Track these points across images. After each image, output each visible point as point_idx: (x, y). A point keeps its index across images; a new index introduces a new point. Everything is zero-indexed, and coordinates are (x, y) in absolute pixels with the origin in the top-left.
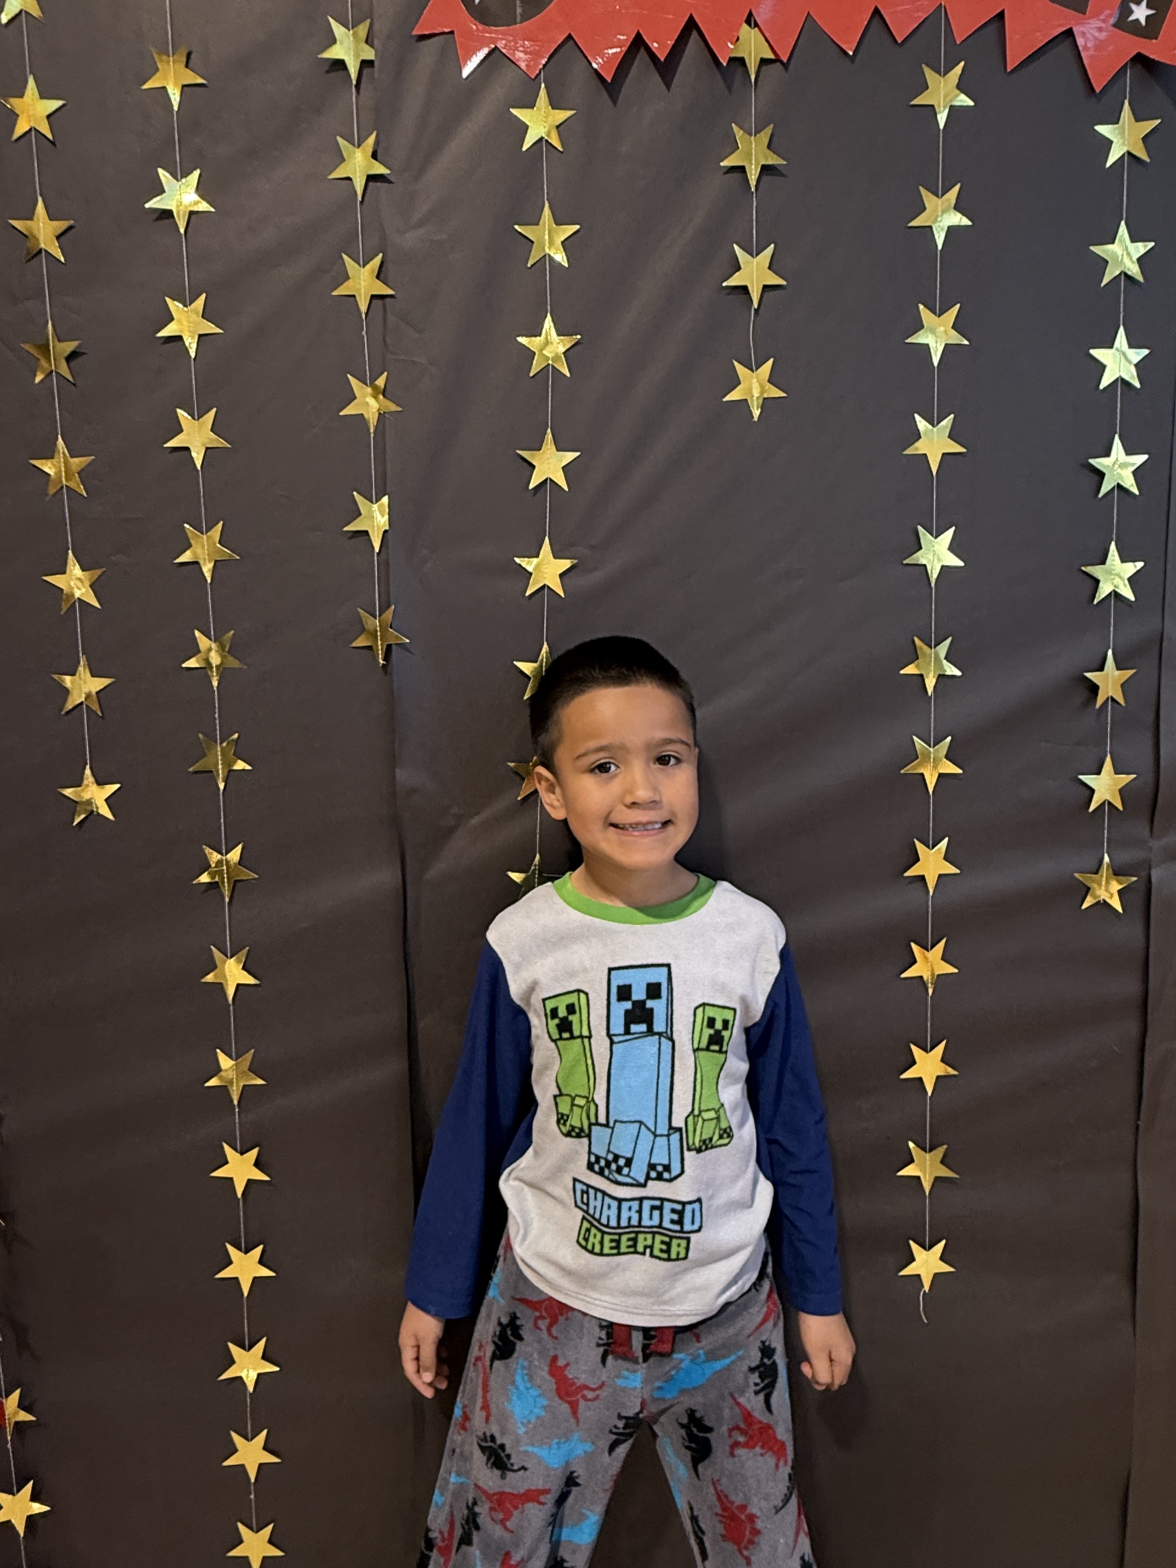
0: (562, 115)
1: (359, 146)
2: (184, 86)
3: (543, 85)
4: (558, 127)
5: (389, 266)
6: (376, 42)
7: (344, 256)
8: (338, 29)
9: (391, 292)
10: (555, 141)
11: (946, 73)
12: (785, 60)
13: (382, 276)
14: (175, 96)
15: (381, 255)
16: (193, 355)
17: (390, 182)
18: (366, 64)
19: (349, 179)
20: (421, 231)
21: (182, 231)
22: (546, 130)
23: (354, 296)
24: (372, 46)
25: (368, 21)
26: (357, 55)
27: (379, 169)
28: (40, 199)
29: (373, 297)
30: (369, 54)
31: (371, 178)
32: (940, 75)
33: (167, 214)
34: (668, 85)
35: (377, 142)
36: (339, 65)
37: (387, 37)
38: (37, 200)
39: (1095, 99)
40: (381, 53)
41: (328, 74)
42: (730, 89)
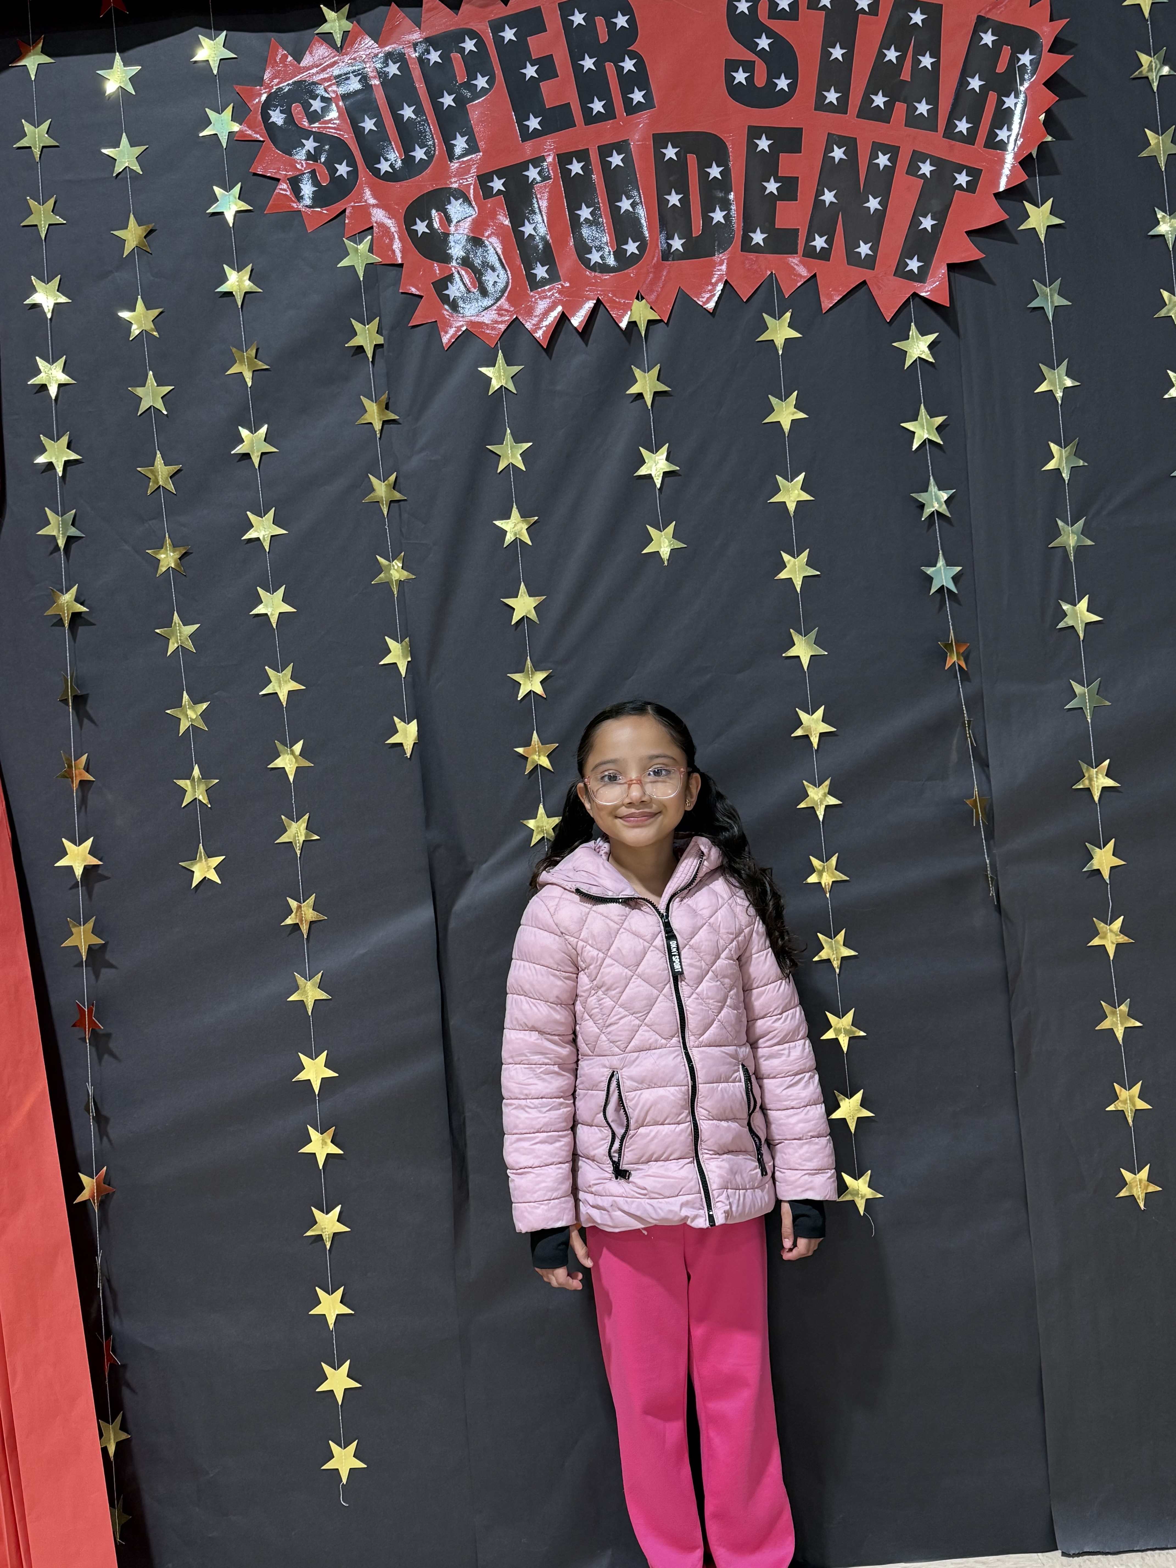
0: (515, 369)
1: (376, 401)
2: (254, 371)
3: (500, 351)
4: (512, 378)
6: (384, 333)
7: (370, 476)
8: (357, 326)
9: (403, 497)
10: (511, 388)
11: (780, 318)
12: (666, 321)
13: (396, 488)
14: (248, 378)
15: (395, 474)
16: (267, 550)
17: (400, 424)
18: (377, 347)
19: (370, 424)
20: (423, 454)
21: (257, 467)
22: (504, 381)
23: (378, 502)
24: (381, 334)
25: (378, 319)
26: (371, 340)
27: (390, 416)
28: (158, 452)
29: (391, 501)
30: (380, 340)
31: (385, 422)
32: (775, 318)
33: (246, 457)
34: (586, 344)
35: (388, 399)
36: (360, 349)
37: (393, 328)
38: (156, 453)
39: (887, 325)
40: (388, 339)
41: (352, 356)
42: (629, 342)
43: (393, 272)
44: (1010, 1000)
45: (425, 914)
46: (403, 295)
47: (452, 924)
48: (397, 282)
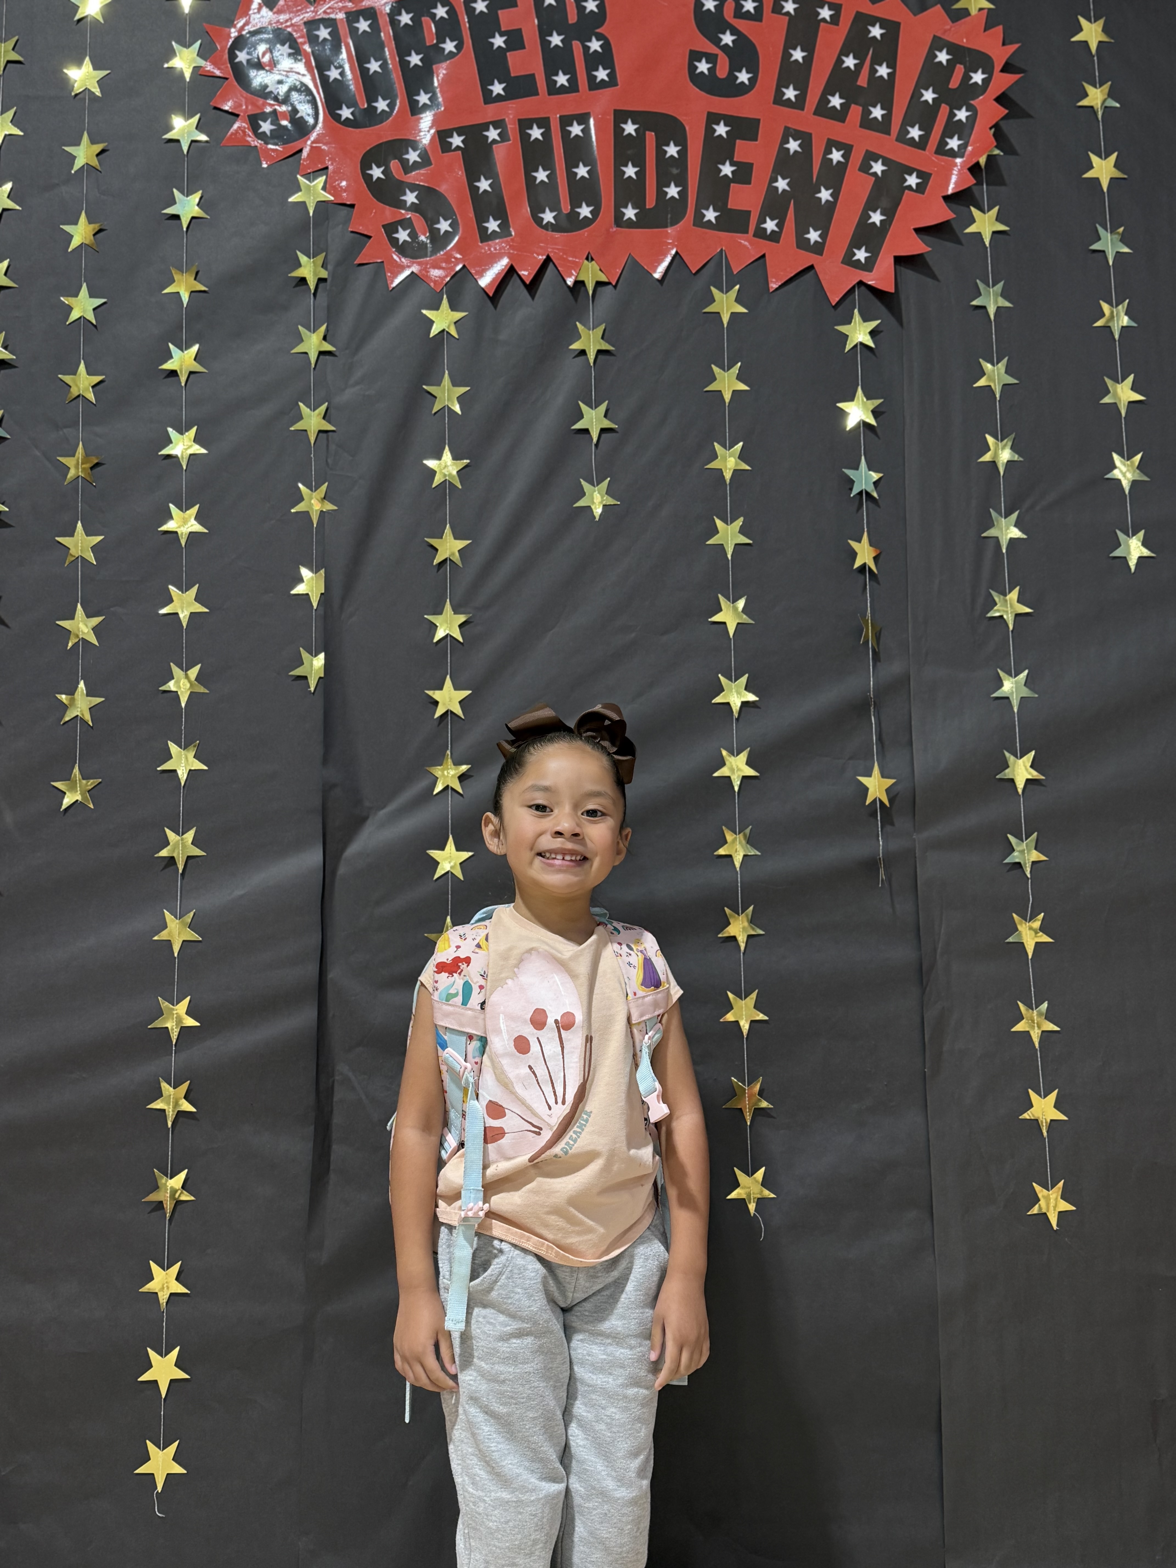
0: (458, 315)
1: (314, 332)
2: (192, 292)
3: (445, 296)
4: (455, 323)
5: (332, 411)
6: (330, 267)
7: (300, 404)
8: (303, 259)
9: (333, 428)
10: (454, 332)
11: (727, 292)
12: (614, 284)
13: (327, 417)
14: (185, 298)
15: (327, 404)
16: (185, 468)
17: (335, 356)
18: (321, 280)
19: (306, 353)
20: (358, 387)
21: (183, 384)
22: (447, 325)
23: (306, 431)
24: (326, 269)
25: (324, 254)
26: (315, 273)
27: (327, 347)
28: (82, 361)
29: (320, 432)
30: (324, 274)
31: (321, 353)
32: (722, 292)
33: (173, 373)
34: (533, 297)
35: (327, 330)
36: (303, 281)
37: (338, 264)
38: (80, 362)
39: (832, 310)
40: (333, 274)
41: (294, 287)
42: (576, 300)
43: (344, 211)
44: (923, 993)
45: (313, 857)
46: (352, 235)
47: (342, 870)
48: (347, 221)
